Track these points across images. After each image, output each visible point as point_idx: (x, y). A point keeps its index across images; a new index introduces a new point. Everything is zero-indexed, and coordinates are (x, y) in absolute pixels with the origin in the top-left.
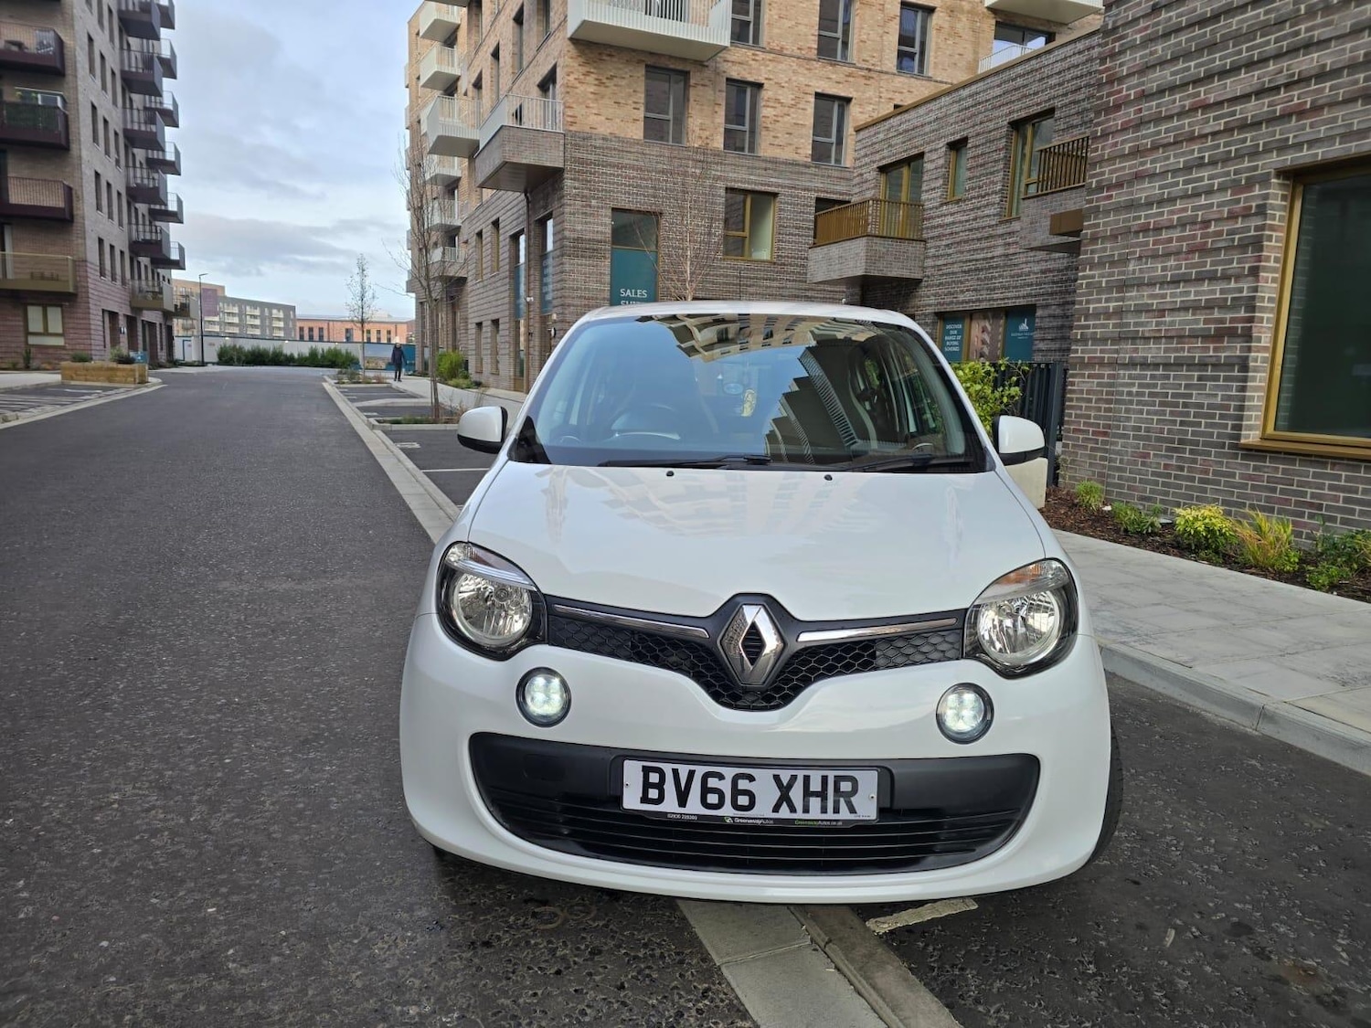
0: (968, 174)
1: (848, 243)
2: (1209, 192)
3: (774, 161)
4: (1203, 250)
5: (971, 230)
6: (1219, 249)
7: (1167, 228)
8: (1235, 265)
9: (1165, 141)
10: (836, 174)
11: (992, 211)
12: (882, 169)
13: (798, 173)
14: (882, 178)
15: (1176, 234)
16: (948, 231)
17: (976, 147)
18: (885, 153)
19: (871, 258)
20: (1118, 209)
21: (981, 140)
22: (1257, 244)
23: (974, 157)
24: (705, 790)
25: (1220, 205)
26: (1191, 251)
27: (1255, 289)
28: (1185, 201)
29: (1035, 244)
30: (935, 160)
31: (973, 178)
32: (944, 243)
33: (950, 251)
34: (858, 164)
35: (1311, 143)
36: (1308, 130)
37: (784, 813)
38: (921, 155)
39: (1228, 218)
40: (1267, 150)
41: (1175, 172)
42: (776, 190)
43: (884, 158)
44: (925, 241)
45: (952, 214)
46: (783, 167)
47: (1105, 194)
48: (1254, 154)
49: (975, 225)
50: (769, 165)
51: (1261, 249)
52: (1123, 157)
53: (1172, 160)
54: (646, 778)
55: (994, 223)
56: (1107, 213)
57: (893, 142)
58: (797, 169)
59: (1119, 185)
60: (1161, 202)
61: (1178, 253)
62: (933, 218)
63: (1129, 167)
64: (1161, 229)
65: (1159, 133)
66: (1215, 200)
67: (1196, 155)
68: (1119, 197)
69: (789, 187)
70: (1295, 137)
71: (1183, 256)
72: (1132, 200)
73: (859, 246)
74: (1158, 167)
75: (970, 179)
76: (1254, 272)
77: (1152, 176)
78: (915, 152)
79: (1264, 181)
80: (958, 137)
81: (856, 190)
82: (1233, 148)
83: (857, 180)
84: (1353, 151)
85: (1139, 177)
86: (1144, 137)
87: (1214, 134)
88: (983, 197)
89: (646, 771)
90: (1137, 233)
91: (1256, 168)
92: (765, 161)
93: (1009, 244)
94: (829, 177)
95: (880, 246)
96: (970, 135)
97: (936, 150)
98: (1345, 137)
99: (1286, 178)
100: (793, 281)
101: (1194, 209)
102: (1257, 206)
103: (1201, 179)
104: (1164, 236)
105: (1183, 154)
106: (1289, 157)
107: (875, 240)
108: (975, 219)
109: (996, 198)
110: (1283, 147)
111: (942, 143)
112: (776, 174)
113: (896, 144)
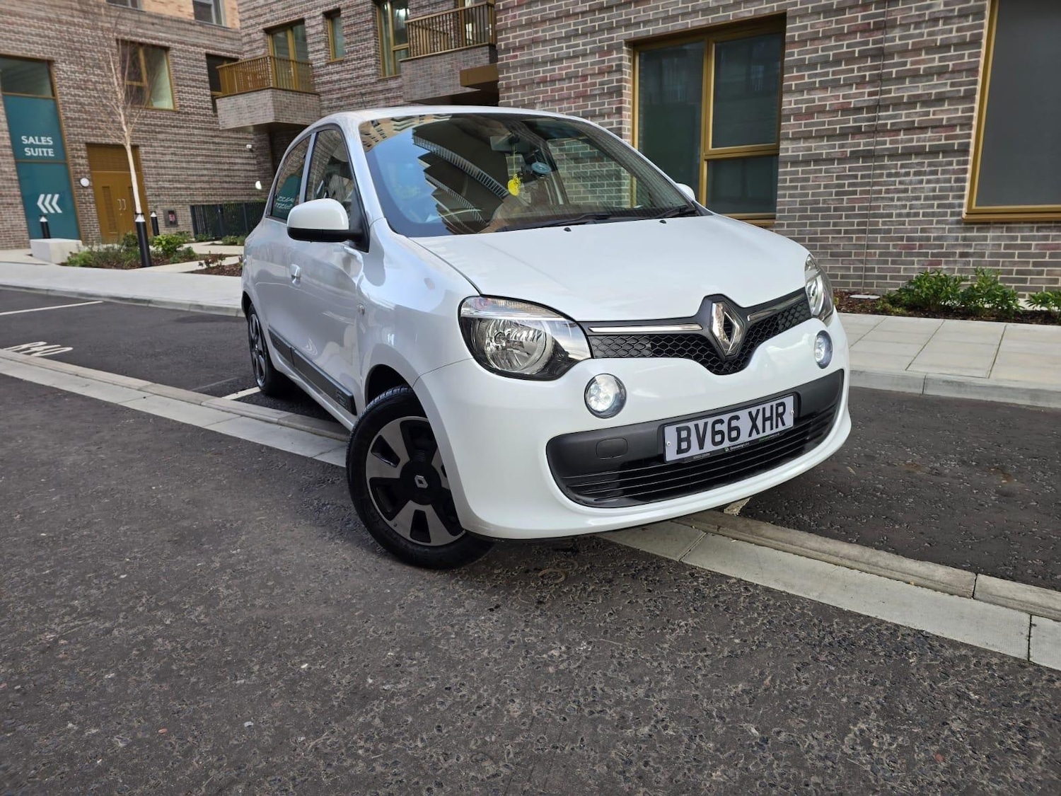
0: (346, 40)
1: (254, 95)
2: (584, 55)
3: (160, 17)
4: (585, 96)
5: (356, 86)
6: (595, 95)
7: (559, 80)
8: (606, 106)
9: (550, 16)
10: (219, 33)
11: (370, 71)
12: (268, 31)
13: (185, 29)
14: (269, 39)
15: (566, 85)
16: (337, 86)
17: (349, 17)
18: (268, 17)
19: (278, 108)
20: (524, 65)
21: (351, 12)
22: (618, 91)
23: (348, 26)
24: (715, 433)
25: (592, 64)
26: (577, 97)
27: (621, 123)
28: (569, 61)
29: (416, 98)
30: (315, 26)
31: (350, 43)
32: (335, 96)
33: (342, 103)
34: (244, 25)
35: (646, 23)
36: (642, 13)
37: (755, 436)
38: (302, 21)
39: (599, 74)
40: (619, 27)
41: (560, 39)
42: (167, 44)
43: (268, 21)
44: (318, 94)
45: (337, 73)
46: (169, 23)
47: (512, 54)
48: (611, 29)
49: (358, 82)
50: (156, 21)
51: (621, 95)
52: (522, 27)
53: (556, 31)
54: (679, 435)
55: (373, 81)
56: (515, 68)
57: (274, 7)
58: (182, 26)
59: (521, 48)
60: (553, 61)
61: (568, 98)
62: (322, 75)
63: (526, 34)
64: (555, 81)
65: (544, 10)
66: (589, 60)
67: (572, 28)
68: (523, 56)
69: (178, 43)
70: (635, 18)
71: (572, 100)
72: (532, 59)
73: (265, 97)
74: (548, 35)
75: (348, 44)
76: (619, 111)
77: (545, 42)
78: (296, 18)
79: (618, 48)
80: (331, 7)
81: (247, 48)
82: (597, 24)
83: (245, 39)
84: (670, 29)
85: (535, 42)
86: (535, 12)
87: (583, 13)
88: (361, 59)
89: (679, 430)
90: (538, 83)
91: (612, 39)
92: (150, 16)
93: (389, 98)
94: (213, 35)
95: (284, 98)
96: (342, 7)
97: (314, 17)
98: (667, 19)
99: (630, 47)
100: (199, 128)
101: (576, 66)
102: (616, 65)
103: (577, 45)
104: (557, 86)
105: (563, 27)
106: (632, 32)
107: (279, 92)
108: (357, 78)
109: (372, 61)
110: (628, 25)
111: (319, 12)
112: (163, 29)
113: (277, 10)
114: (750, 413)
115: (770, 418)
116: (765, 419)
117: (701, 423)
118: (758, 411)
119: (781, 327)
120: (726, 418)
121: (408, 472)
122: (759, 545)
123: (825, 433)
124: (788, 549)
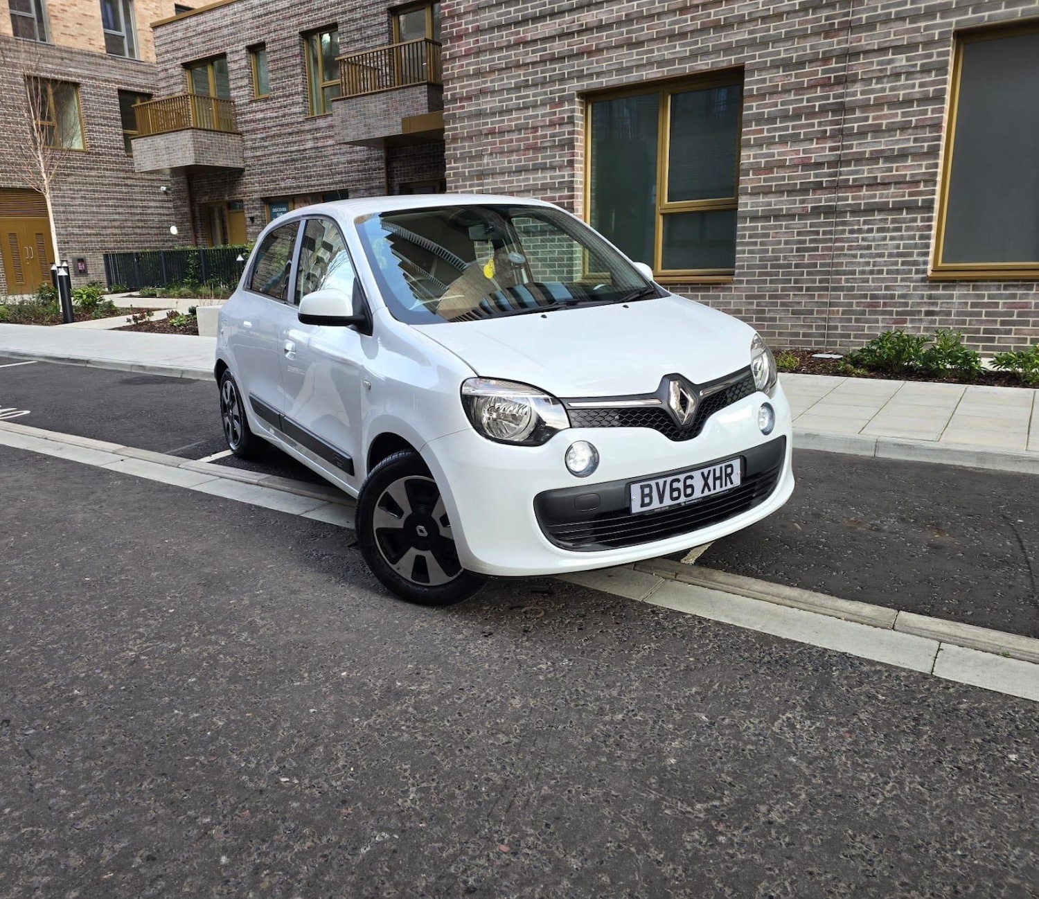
0: (271, 76)
1: (173, 135)
2: (535, 106)
3: (70, 51)
4: (535, 149)
5: (282, 125)
6: (545, 148)
7: (508, 132)
8: (557, 159)
9: (499, 66)
10: (133, 67)
11: (297, 109)
12: (186, 66)
13: (96, 64)
14: (187, 75)
15: (515, 136)
16: (261, 126)
17: (274, 52)
18: (187, 51)
19: (199, 150)
20: (470, 116)
21: (277, 46)
22: (571, 144)
23: (274, 61)
24: (672, 490)
25: (543, 116)
26: (527, 149)
27: (573, 176)
28: (518, 112)
29: (348, 139)
30: (238, 61)
31: (276, 79)
32: (259, 136)
33: (266, 144)
34: (160, 60)
35: (599, 74)
36: (595, 65)
37: (707, 493)
38: (224, 55)
39: (549, 126)
40: (571, 78)
41: (509, 90)
42: (77, 80)
43: (187, 56)
44: (240, 134)
45: (262, 111)
46: (79, 58)
47: (458, 104)
48: (562, 80)
49: (284, 121)
50: (65, 55)
51: (573, 148)
52: (469, 76)
53: (505, 81)
54: (643, 491)
55: (301, 120)
56: (462, 119)
57: (194, 41)
58: (93, 60)
59: (469, 98)
60: (501, 113)
61: (518, 150)
62: (245, 114)
63: (474, 84)
64: (504, 132)
65: (493, 60)
66: (540, 112)
67: (522, 78)
68: (471, 107)
69: (89, 78)
70: (587, 69)
71: (522, 152)
72: (480, 110)
73: (185, 138)
74: (497, 86)
75: (273, 80)
76: (571, 163)
77: (493, 92)
78: (217, 52)
79: (570, 99)
80: (255, 41)
81: (163, 84)
82: (548, 75)
83: (162, 75)
84: (624, 81)
85: (483, 92)
86: (483, 62)
87: (534, 63)
88: (288, 96)
89: (642, 488)
90: (487, 135)
91: (564, 90)
92: (60, 50)
93: (317, 138)
94: (126, 69)
95: (205, 138)
96: (267, 41)
97: (236, 52)
98: (620, 71)
99: (582, 98)
100: (111, 170)
101: (526, 118)
102: (568, 117)
103: (527, 96)
104: (506, 138)
105: (513, 77)
106: (585, 83)
107: (199, 133)
108: (284, 116)
109: (299, 99)
110: (581, 76)
111: (242, 46)
112: (73, 64)
113: (197, 44)
114: (703, 474)
115: (720, 478)
116: (715, 479)
117: (661, 481)
118: (709, 471)
119: (729, 400)
120: (682, 477)
121: (411, 523)
122: (712, 589)
123: (769, 491)
124: (736, 592)
